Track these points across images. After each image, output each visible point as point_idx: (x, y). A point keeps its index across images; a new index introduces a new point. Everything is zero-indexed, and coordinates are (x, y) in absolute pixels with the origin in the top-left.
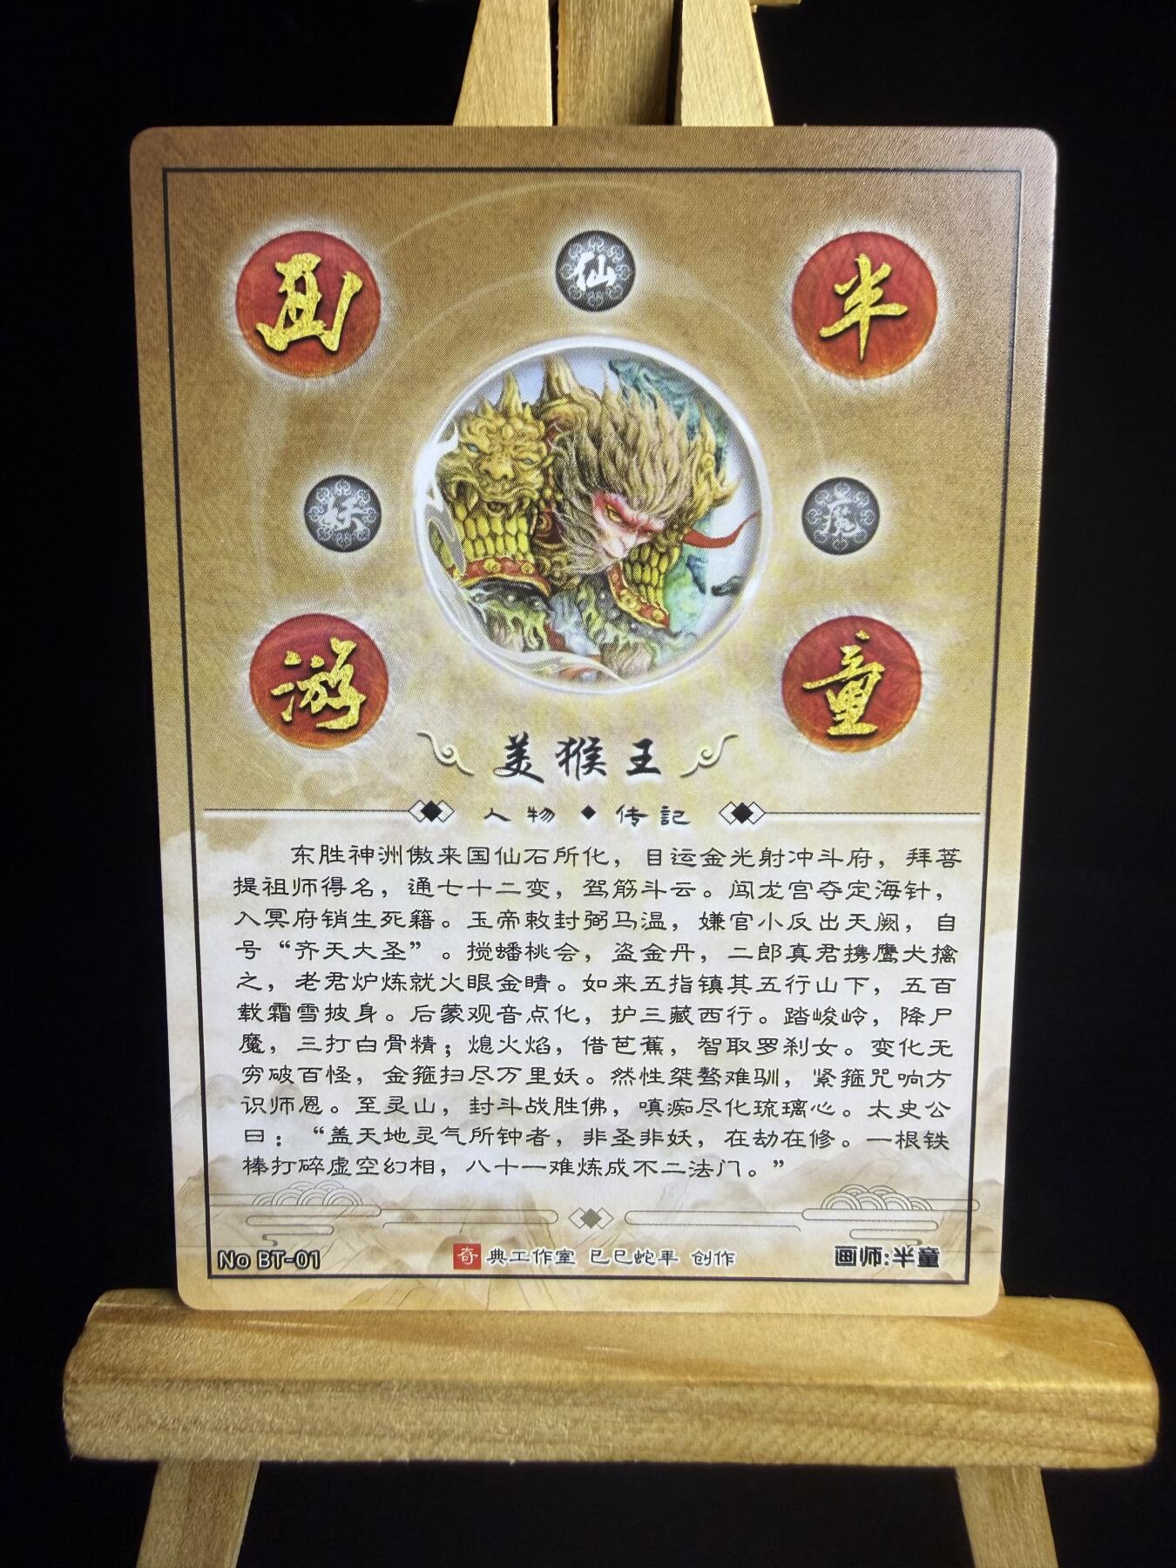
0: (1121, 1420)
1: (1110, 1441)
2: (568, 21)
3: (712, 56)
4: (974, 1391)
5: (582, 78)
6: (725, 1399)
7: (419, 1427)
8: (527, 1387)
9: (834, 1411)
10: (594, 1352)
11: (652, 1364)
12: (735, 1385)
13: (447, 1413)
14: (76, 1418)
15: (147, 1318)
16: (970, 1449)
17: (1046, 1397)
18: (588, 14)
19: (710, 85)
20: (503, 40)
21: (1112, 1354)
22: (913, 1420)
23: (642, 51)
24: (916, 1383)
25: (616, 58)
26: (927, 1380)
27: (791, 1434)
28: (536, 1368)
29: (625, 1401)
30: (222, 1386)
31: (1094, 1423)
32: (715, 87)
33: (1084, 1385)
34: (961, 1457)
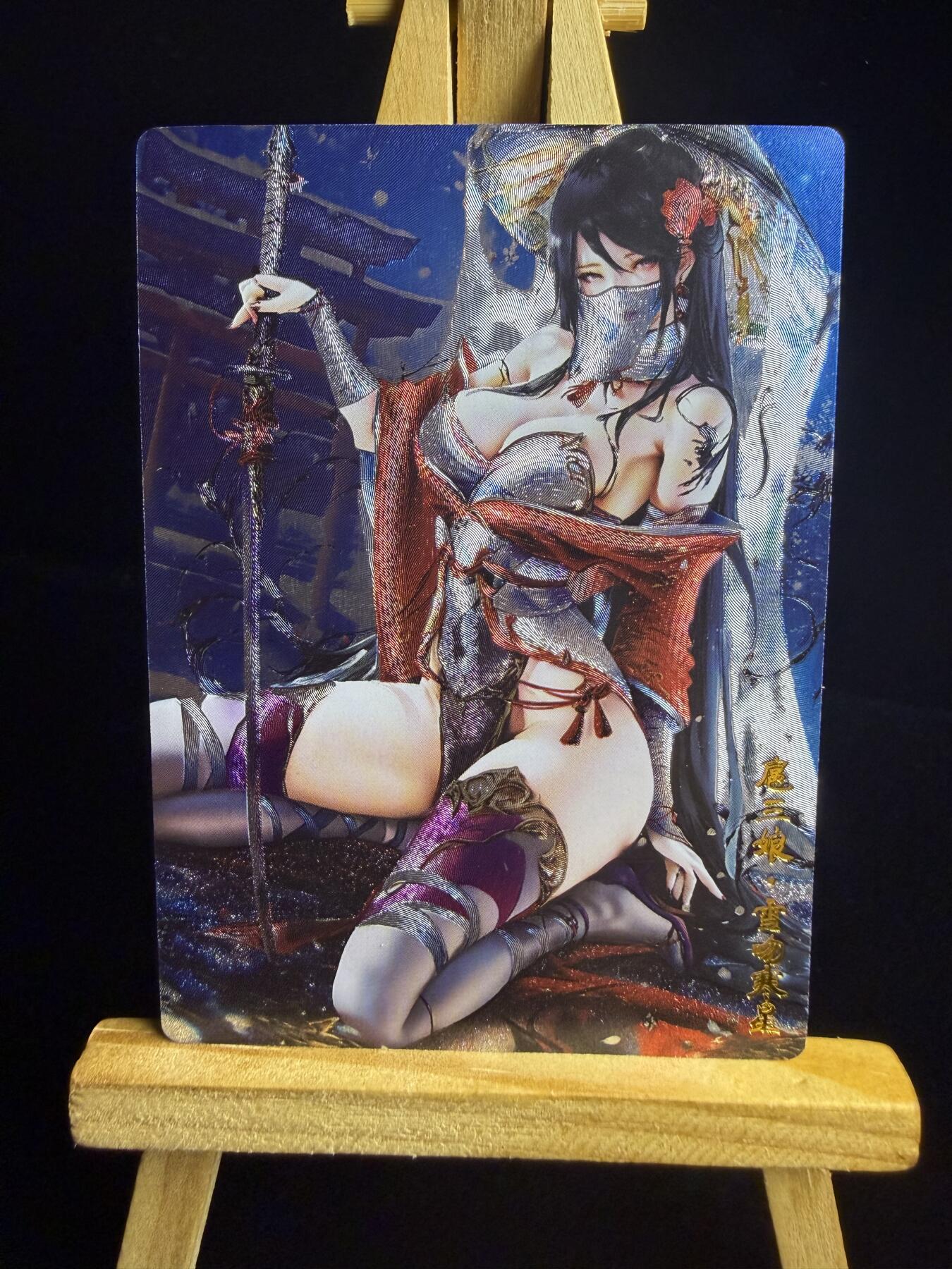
0: (890, 1133)
2: (463, 44)
3: (575, 70)
4: (774, 1109)
5: (475, 87)
6: (580, 1110)
7: (342, 1128)
9: (664, 1121)
12: (587, 1099)
14: (78, 1115)
15: (133, 1040)
16: (771, 1153)
18: (480, 37)
19: (573, 93)
22: (726, 1130)
23: (522, 66)
25: (501, 71)
27: (630, 1139)
29: (502, 1109)
31: (869, 1135)
32: (576, 95)
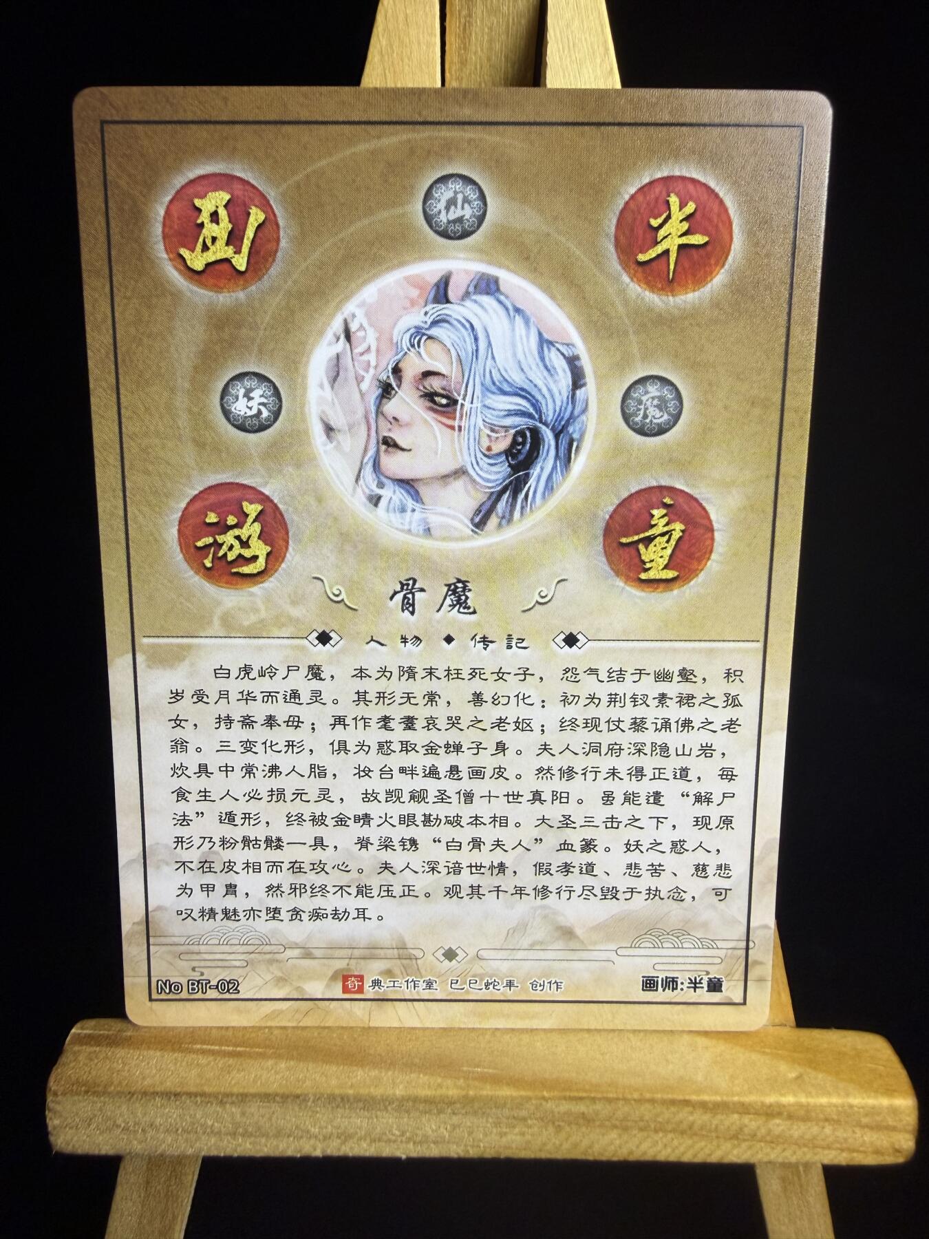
1: (878, 1143)
8: (416, 1100)
10: (470, 1072)
11: (514, 1082)
13: (351, 1120)
17: (829, 1110)
20: (401, 18)
21: (881, 1076)
24: (725, 1098)
26: (733, 1095)
28: (424, 1085)
30: (172, 1098)
33: (859, 1100)
34: (760, 1156)
